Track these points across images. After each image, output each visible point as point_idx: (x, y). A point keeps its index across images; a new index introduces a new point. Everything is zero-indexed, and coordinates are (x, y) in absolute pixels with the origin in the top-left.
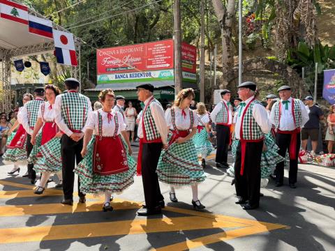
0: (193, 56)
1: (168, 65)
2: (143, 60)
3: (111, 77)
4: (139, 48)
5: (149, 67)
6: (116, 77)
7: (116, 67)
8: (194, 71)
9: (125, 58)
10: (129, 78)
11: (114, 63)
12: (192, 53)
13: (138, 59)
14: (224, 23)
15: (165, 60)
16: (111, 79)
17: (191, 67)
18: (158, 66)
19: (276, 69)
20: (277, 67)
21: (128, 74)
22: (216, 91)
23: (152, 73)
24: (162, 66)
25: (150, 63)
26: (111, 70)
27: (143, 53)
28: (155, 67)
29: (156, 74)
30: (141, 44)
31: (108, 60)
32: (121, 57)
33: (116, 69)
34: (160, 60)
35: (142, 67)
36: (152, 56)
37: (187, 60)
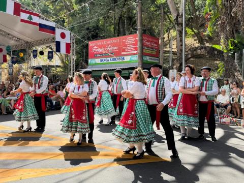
0: (156, 45)
1: (136, 52)
2: (119, 49)
3: (98, 61)
4: (117, 40)
5: (123, 53)
6: (101, 61)
7: (101, 54)
8: (157, 56)
9: (107, 48)
10: (109, 61)
11: (100, 50)
12: (155, 43)
13: (116, 48)
14: (177, 21)
15: (134, 48)
17: (154, 53)
18: (129, 53)
19: (215, 55)
20: (216, 52)
21: (109, 59)
22: (171, 71)
23: (125, 57)
24: (132, 52)
25: (124, 51)
26: (98, 55)
27: (119, 43)
28: (127, 53)
29: (127, 59)
30: (118, 37)
31: (96, 49)
32: (105, 46)
33: (101, 55)
34: (130, 49)
35: (118, 54)
36: (126, 46)
37: (152, 48)
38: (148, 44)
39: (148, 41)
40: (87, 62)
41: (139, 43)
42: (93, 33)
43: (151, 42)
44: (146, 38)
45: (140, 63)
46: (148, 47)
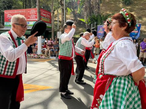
0: (49, 16)
1: (36, 19)
4: (24, 11)
5: (28, 20)
14: (61, 3)
15: (36, 17)
17: (48, 21)
18: (32, 20)
19: (81, 24)
20: (82, 23)
22: (58, 32)
23: (30, 22)
25: (29, 18)
27: (26, 13)
28: (31, 20)
30: (25, 9)
31: (10, 15)
34: (33, 17)
37: (46, 18)
38: (44, 15)
39: (44, 13)
40: (3, 24)
41: (38, 14)
43: (46, 14)
44: (43, 11)
46: (44, 17)
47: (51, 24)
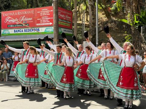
0: (70, 18)
1: (51, 24)
2: (33, 20)
3: (11, 31)
4: (31, 11)
5: (37, 24)
6: (15, 32)
7: (15, 24)
8: (70, 28)
9: (21, 18)
10: (24, 32)
11: (13, 21)
12: (69, 16)
13: (30, 19)
15: (49, 20)
16: (11, 33)
17: (68, 25)
19: (124, 28)
20: (124, 26)
21: (23, 30)
23: (40, 29)
24: (47, 24)
25: (39, 22)
26: (11, 26)
27: (34, 15)
28: (42, 24)
29: (42, 30)
30: (32, 9)
31: (9, 19)
32: (18, 17)
33: (15, 26)
34: (45, 21)
35: (32, 25)
36: (40, 17)
37: (65, 20)
38: (63, 16)
39: (62, 14)
41: (54, 15)
42: (5, 3)
43: (65, 14)
44: (61, 11)
45: (56, 35)
46: (62, 19)
47: (71, 29)
